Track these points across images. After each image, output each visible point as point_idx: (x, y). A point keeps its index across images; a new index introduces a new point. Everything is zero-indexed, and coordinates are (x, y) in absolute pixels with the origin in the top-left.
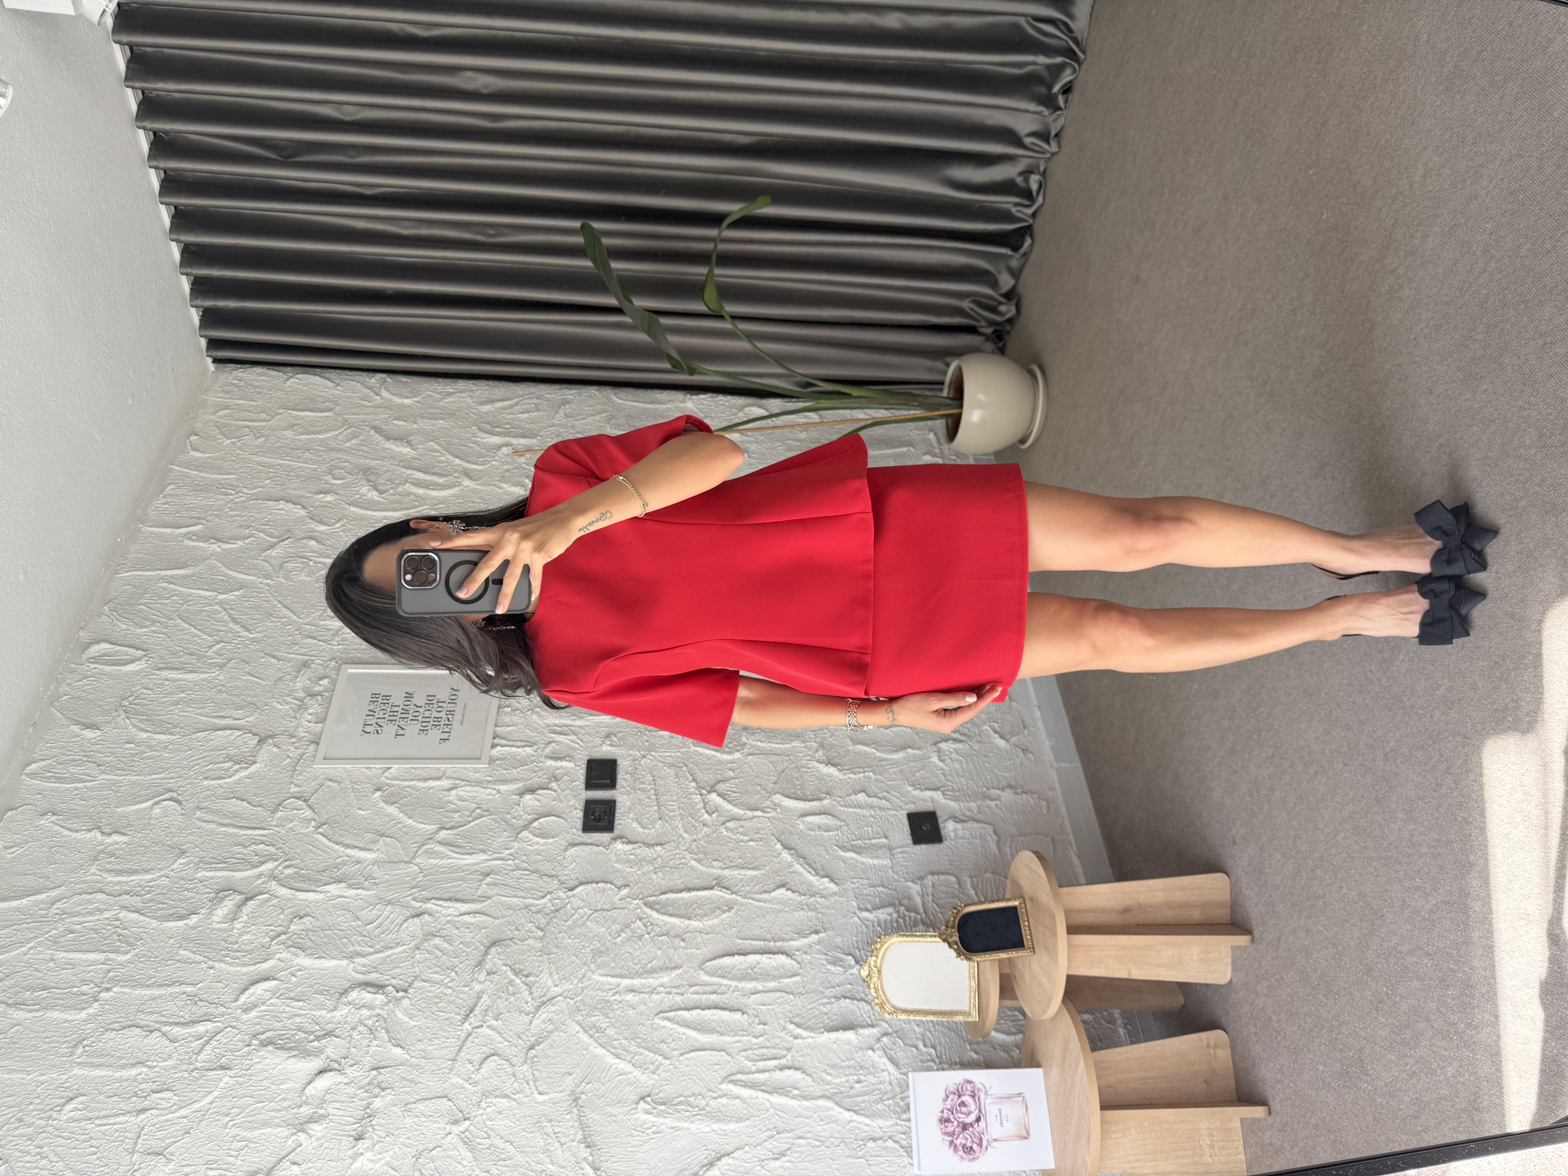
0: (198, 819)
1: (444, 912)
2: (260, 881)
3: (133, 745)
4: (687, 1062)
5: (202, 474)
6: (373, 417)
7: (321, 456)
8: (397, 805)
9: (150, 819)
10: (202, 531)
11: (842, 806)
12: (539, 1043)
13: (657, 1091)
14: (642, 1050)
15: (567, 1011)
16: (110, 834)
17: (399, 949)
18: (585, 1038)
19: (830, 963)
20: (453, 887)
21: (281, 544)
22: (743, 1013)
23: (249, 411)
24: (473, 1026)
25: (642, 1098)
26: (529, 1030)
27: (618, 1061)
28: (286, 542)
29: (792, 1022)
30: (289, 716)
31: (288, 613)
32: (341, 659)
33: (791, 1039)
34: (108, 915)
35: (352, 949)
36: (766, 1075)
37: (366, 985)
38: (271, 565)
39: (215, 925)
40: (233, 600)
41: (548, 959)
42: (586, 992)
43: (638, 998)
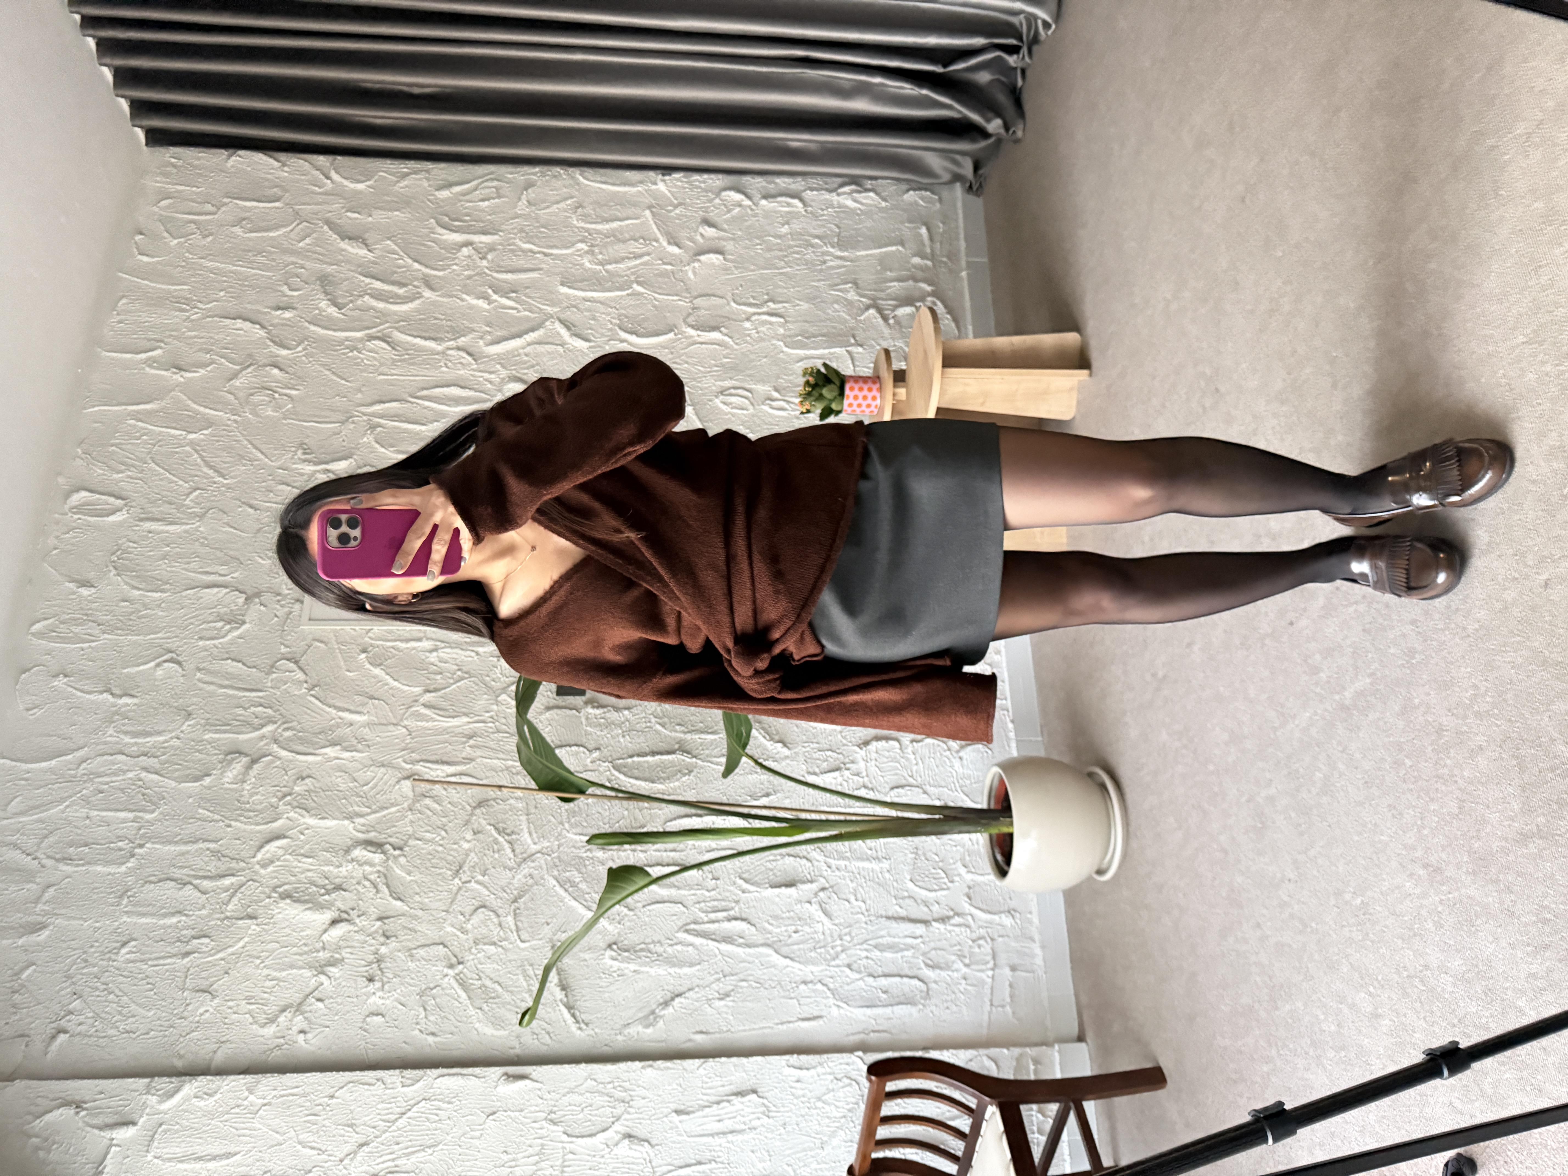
0: (199, 680)
1: (432, 774)
2: (262, 743)
3: (128, 604)
4: (648, 914)
5: (153, 285)
6: (325, 207)
7: (274, 260)
8: (383, 667)
9: (156, 680)
10: (163, 357)
12: (521, 897)
13: (622, 938)
15: (544, 867)
16: (121, 697)
17: (393, 809)
18: (561, 891)
20: (438, 749)
21: (244, 373)
23: (192, 201)
24: (463, 881)
25: (610, 946)
26: (512, 884)
28: (249, 370)
29: (741, 878)
30: (272, 571)
31: (259, 454)
33: (740, 893)
34: (130, 775)
35: (351, 809)
36: (716, 925)
37: (366, 843)
38: (236, 399)
39: (227, 785)
40: (203, 440)
41: (528, 819)
42: (561, 849)
43: (607, 855)
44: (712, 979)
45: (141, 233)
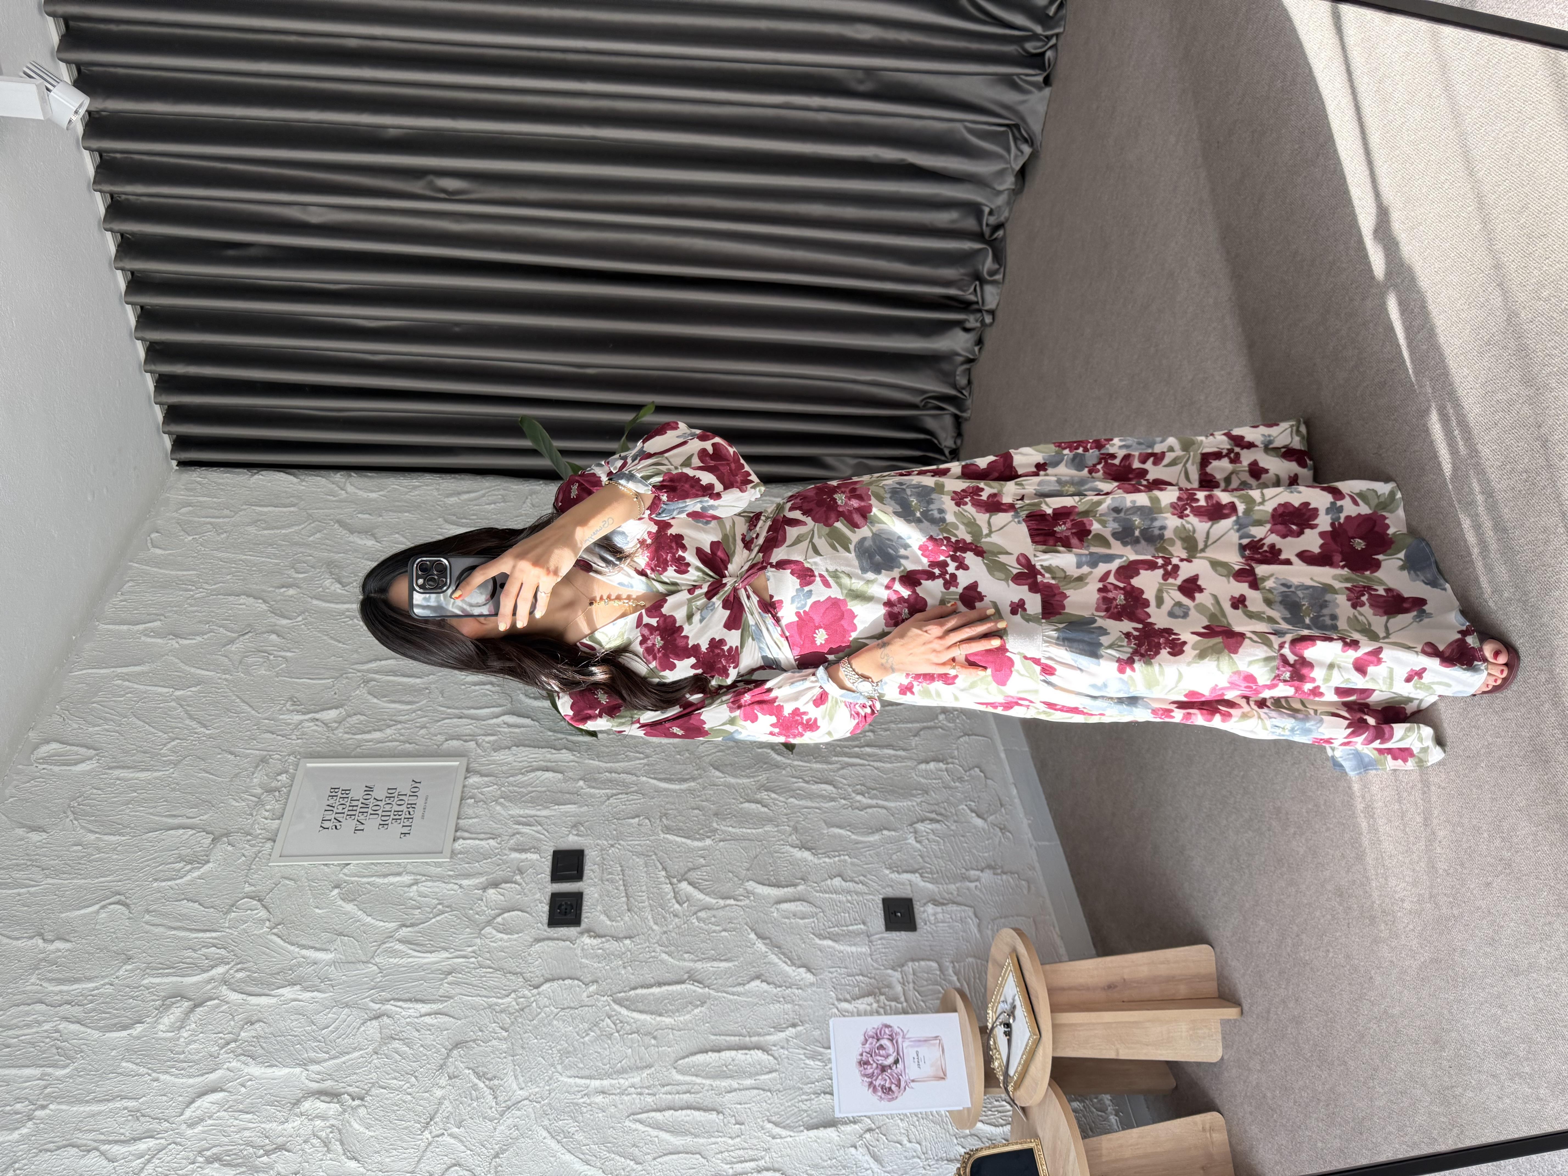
0: (146, 923)
1: (404, 1013)
2: (209, 987)
3: (80, 848)
4: (660, 1167)
5: (162, 571)
6: (337, 511)
7: (284, 551)
8: (356, 903)
9: (96, 924)
10: (160, 628)
11: (817, 892)
12: (503, 1151)
14: (613, 1156)
15: (533, 1116)
16: (53, 941)
17: (356, 1054)
18: (553, 1144)
19: (808, 1058)
20: (413, 987)
21: (241, 639)
22: (718, 1113)
23: (211, 508)
24: (433, 1134)
26: (492, 1137)
27: (587, 1167)
28: (247, 637)
29: (770, 1122)
30: (245, 813)
31: (246, 708)
32: (300, 753)
33: (769, 1139)
34: (46, 1026)
35: (306, 1055)
37: (320, 1094)
38: (230, 660)
39: (161, 1034)
40: (190, 697)
41: (513, 1061)
42: (553, 1094)
43: (608, 1100)
45: (157, 532)
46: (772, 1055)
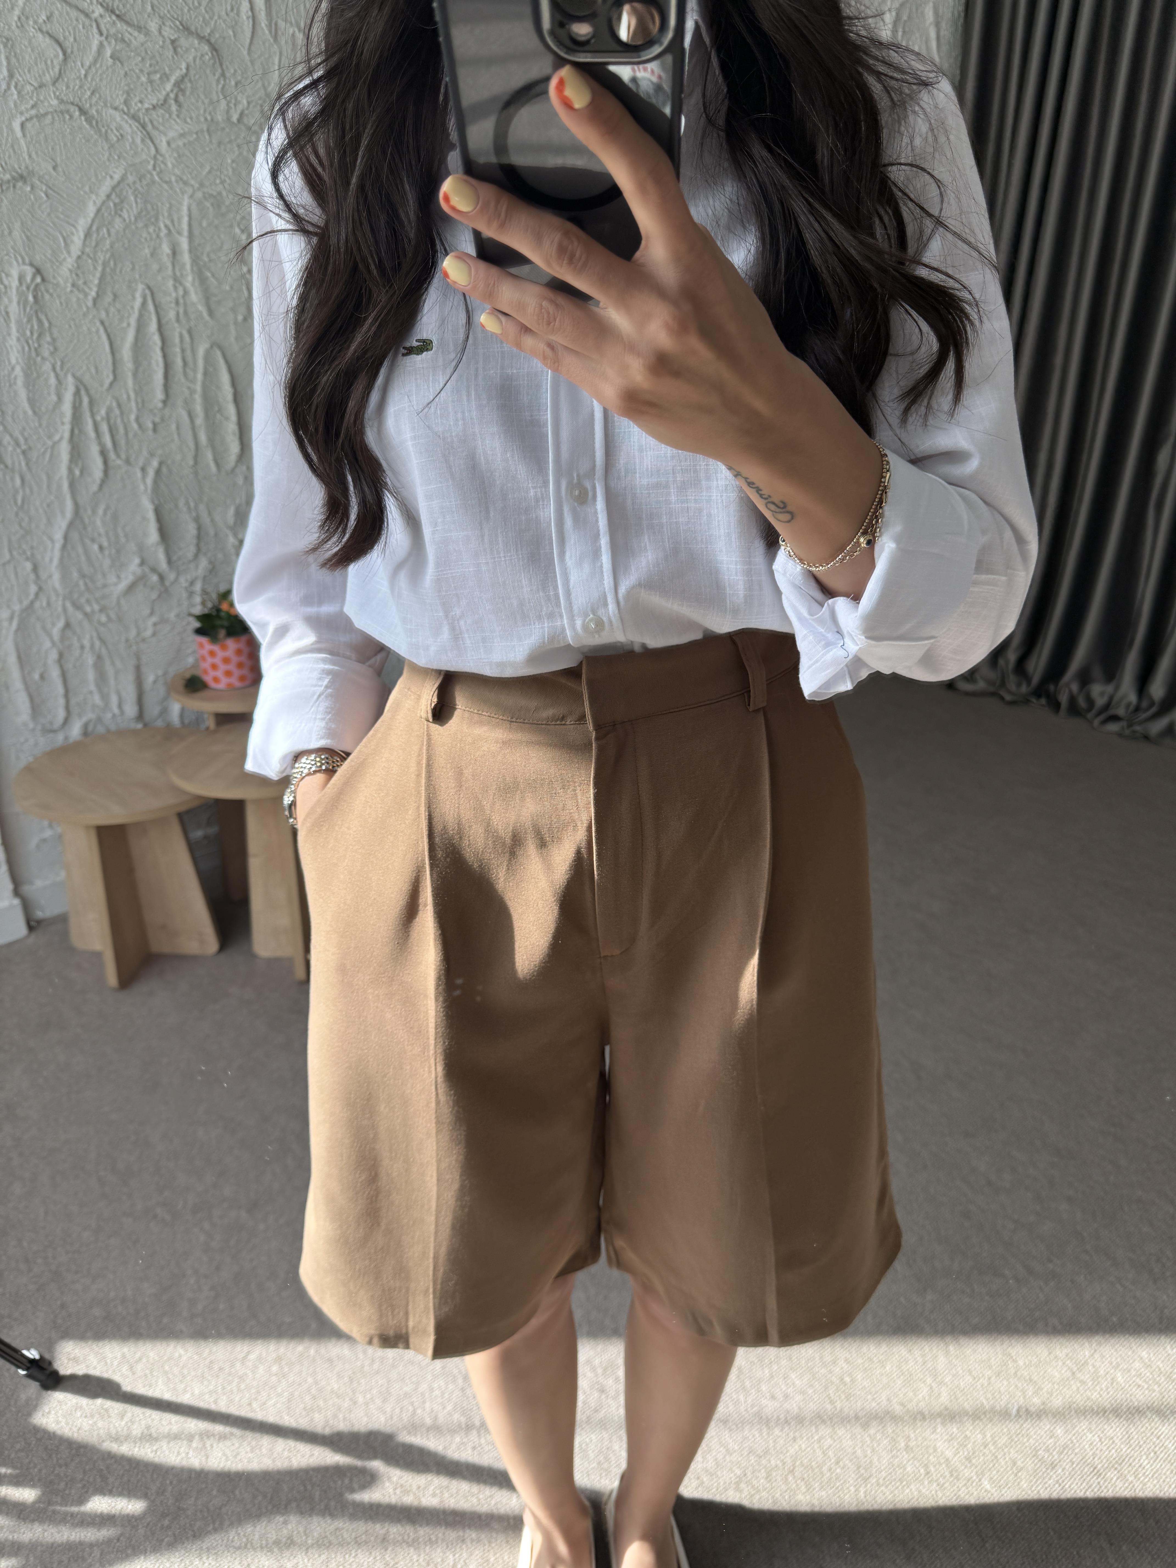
4: (94, 330)
12: (89, 120)
13: (51, 291)
14: (100, 269)
15: (137, 160)
18: (106, 188)
22: (165, 402)
24: (99, 20)
25: (38, 271)
26: (105, 105)
27: (82, 235)
29: (161, 464)
33: (141, 464)
36: (92, 434)
41: (202, 131)
42: (165, 186)
43: (167, 261)
44: (17, 434)
46: (236, 466)
